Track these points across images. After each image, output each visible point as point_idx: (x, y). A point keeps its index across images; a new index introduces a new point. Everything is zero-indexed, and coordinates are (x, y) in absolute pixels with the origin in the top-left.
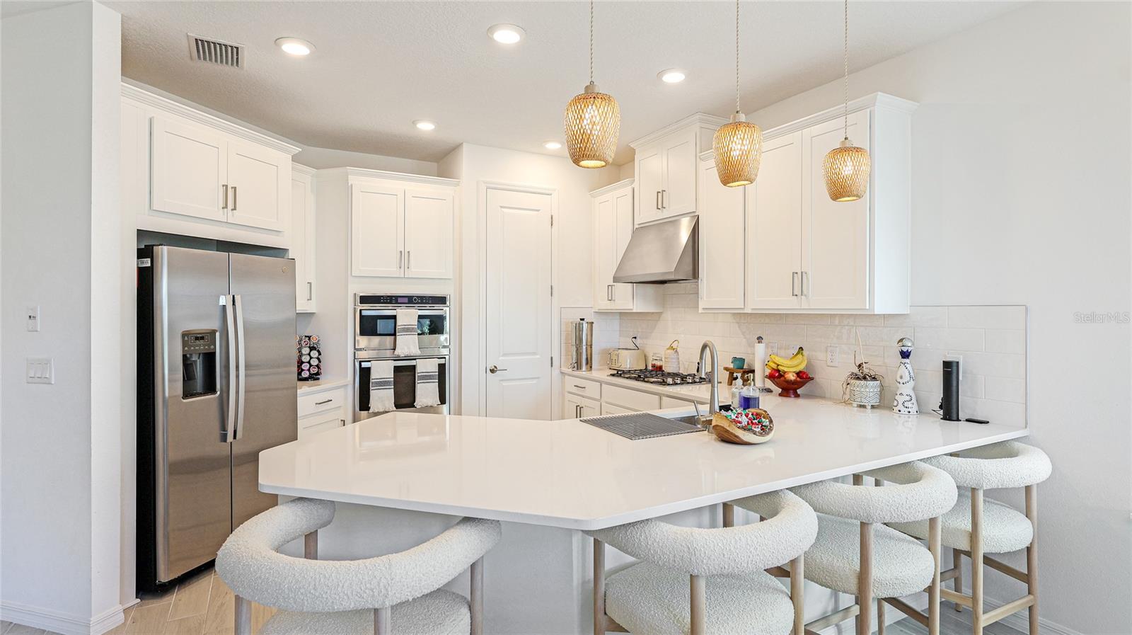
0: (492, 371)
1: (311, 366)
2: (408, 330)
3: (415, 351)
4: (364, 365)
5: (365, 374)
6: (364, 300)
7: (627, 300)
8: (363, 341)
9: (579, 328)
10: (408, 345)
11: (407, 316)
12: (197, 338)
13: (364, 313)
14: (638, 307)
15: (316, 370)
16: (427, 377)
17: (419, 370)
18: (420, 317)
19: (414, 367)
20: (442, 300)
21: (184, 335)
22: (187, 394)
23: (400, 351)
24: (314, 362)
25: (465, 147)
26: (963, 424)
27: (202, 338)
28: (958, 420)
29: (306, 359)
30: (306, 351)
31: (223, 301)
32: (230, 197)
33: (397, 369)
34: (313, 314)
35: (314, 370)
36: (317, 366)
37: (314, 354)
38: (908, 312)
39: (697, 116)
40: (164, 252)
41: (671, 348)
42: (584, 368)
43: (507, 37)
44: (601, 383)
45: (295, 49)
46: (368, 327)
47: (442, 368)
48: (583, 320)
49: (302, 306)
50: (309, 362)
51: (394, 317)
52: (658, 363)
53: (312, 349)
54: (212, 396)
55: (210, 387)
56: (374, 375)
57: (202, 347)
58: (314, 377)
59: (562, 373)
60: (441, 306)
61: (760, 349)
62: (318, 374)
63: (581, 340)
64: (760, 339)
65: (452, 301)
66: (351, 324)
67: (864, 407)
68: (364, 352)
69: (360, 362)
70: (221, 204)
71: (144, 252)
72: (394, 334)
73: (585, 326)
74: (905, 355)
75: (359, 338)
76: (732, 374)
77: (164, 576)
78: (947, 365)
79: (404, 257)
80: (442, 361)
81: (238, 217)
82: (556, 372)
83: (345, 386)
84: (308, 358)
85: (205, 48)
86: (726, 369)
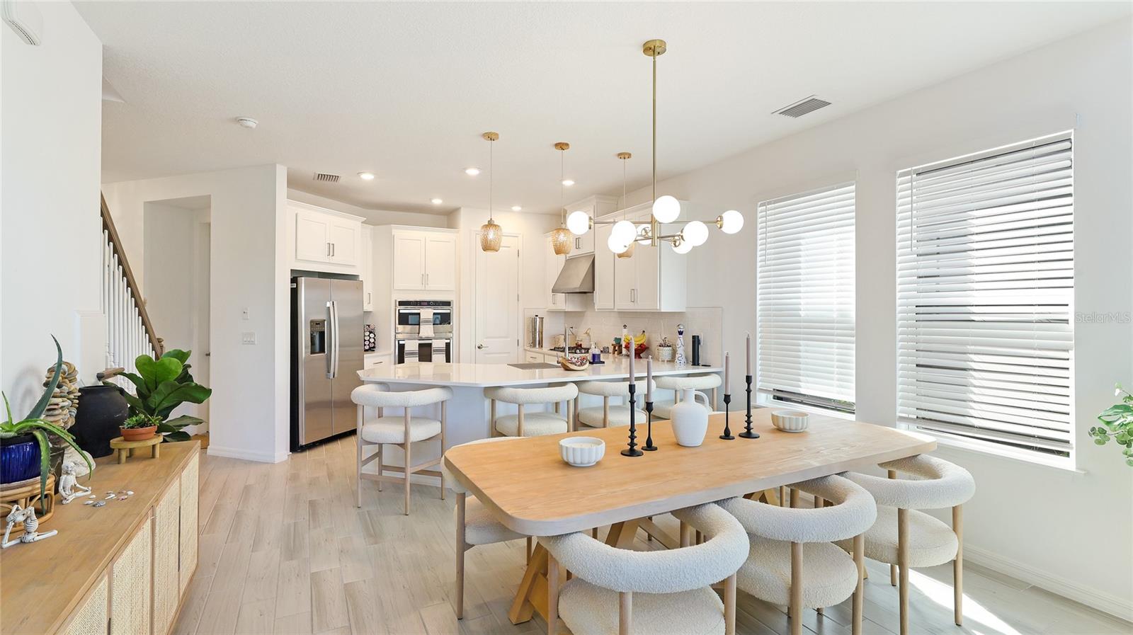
0: (479, 347)
1: (370, 342)
2: (427, 322)
3: (431, 334)
4: (401, 342)
5: (401, 347)
6: (401, 303)
7: (562, 303)
8: (401, 328)
9: (534, 321)
10: (427, 331)
11: (427, 313)
12: (317, 324)
13: (401, 311)
14: (570, 308)
15: (373, 345)
16: (438, 351)
17: (433, 346)
18: (434, 314)
19: (431, 344)
20: (448, 304)
21: (312, 322)
22: (313, 352)
23: (423, 334)
24: (372, 340)
25: (462, 208)
26: (701, 367)
27: (319, 324)
28: (698, 365)
29: (367, 338)
30: (367, 333)
31: (329, 304)
32: (331, 249)
33: (420, 345)
34: (370, 312)
35: (372, 345)
36: (374, 343)
37: (372, 335)
38: (684, 311)
39: (594, 196)
40: (302, 280)
41: (586, 333)
42: (537, 346)
43: (473, 172)
44: (544, 354)
45: (367, 177)
46: (403, 319)
47: (448, 345)
48: (537, 316)
49: (367, 307)
50: (369, 340)
51: (419, 314)
52: (580, 343)
53: (371, 332)
54: (323, 354)
55: (322, 350)
56: (407, 349)
57: (318, 328)
58: (372, 349)
59: (525, 350)
60: (448, 307)
61: (625, 331)
62: (374, 347)
63: (535, 329)
64: (625, 326)
65: (454, 305)
66: (394, 318)
67: (664, 361)
68: (400, 335)
69: (399, 341)
70: (327, 253)
71: (294, 280)
72: (419, 325)
73: (538, 319)
74: (681, 333)
75: (397, 326)
76: (615, 347)
77: (302, 442)
78: (694, 337)
79: (425, 278)
80: (448, 341)
81: (334, 260)
82: (521, 349)
83: (390, 355)
84: (368, 338)
85: (322, 177)
86: (612, 345)
